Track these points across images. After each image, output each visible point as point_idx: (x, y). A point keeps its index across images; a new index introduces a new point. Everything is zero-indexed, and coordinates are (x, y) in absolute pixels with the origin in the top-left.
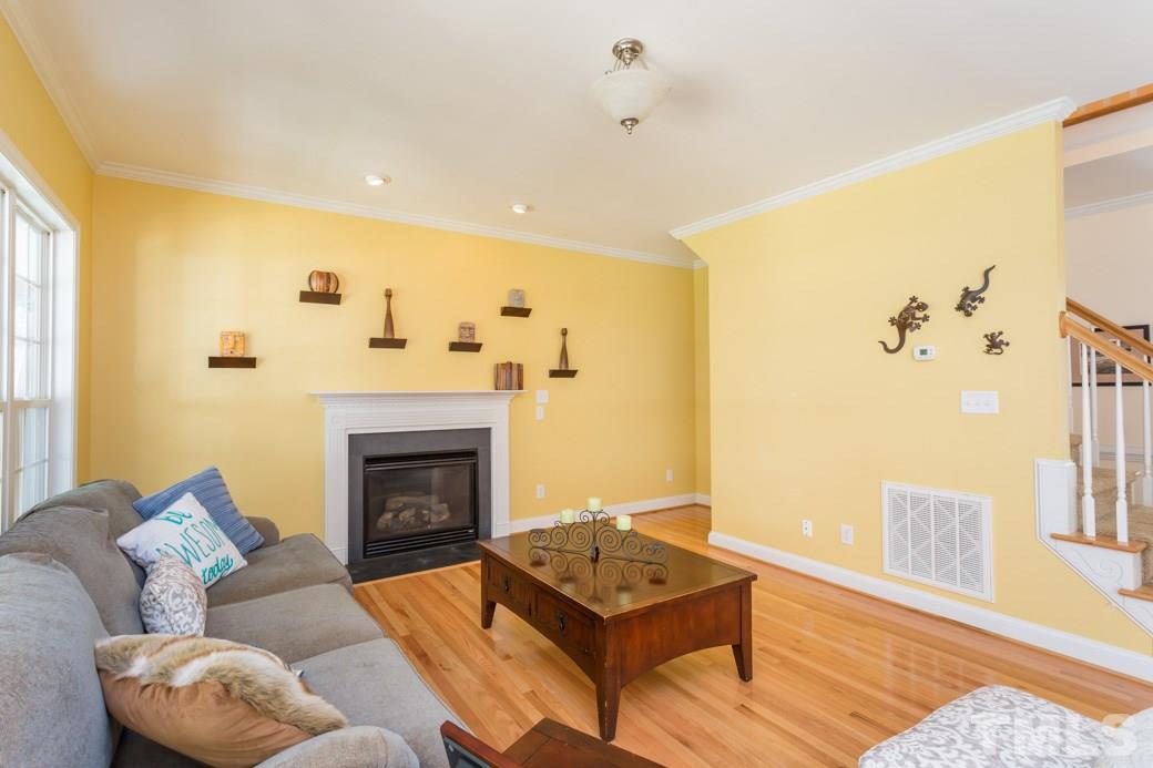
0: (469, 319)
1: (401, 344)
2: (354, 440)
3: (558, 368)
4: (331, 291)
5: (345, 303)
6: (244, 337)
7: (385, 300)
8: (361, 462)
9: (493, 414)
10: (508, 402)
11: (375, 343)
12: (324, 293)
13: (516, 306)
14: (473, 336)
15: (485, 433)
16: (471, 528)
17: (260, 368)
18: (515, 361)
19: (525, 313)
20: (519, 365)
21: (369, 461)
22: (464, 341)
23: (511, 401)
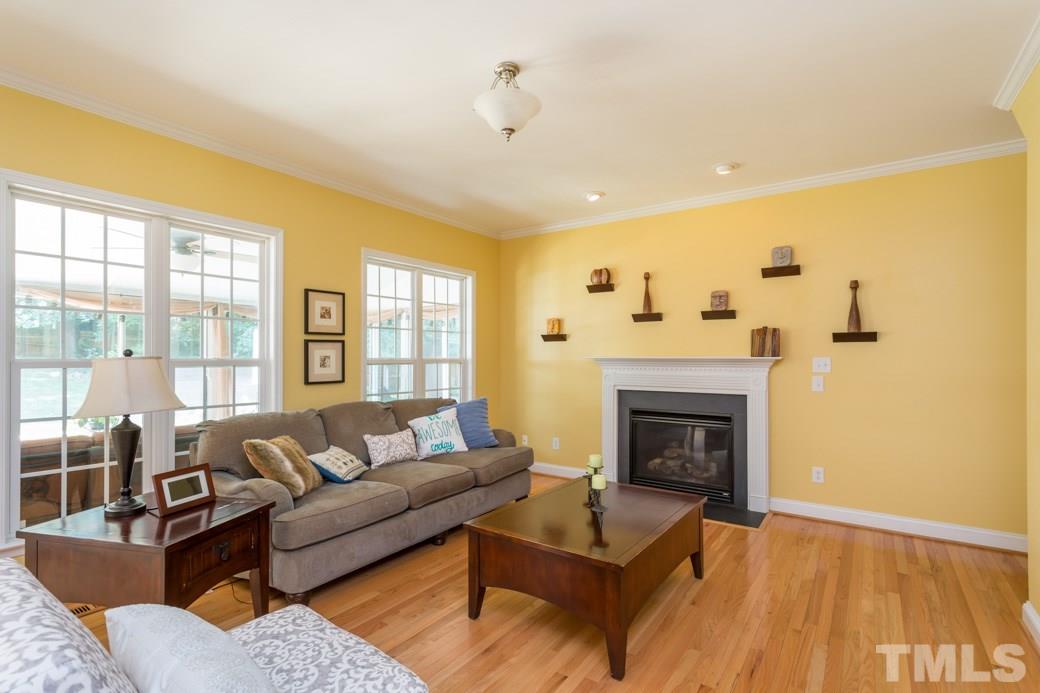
0: (721, 287)
1: (658, 317)
2: (622, 395)
3: (846, 331)
4: (604, 282)
5: (618, 290)
6: (560, 322)
7: (644, 282)
8: (628, 413)
9: (751, 381)
10: (767, 370)
11: (637, 318)
12: (603, 284)
13: (779, 265)
14: (727, 303)
15: (741, 401)
16: (726, 491)
17: (569, 341)
18: (771, 326)
19: (794, 270)
20: (775, 330)
21: (635, 412)
22: (715, 309)
23: (771, 368)
